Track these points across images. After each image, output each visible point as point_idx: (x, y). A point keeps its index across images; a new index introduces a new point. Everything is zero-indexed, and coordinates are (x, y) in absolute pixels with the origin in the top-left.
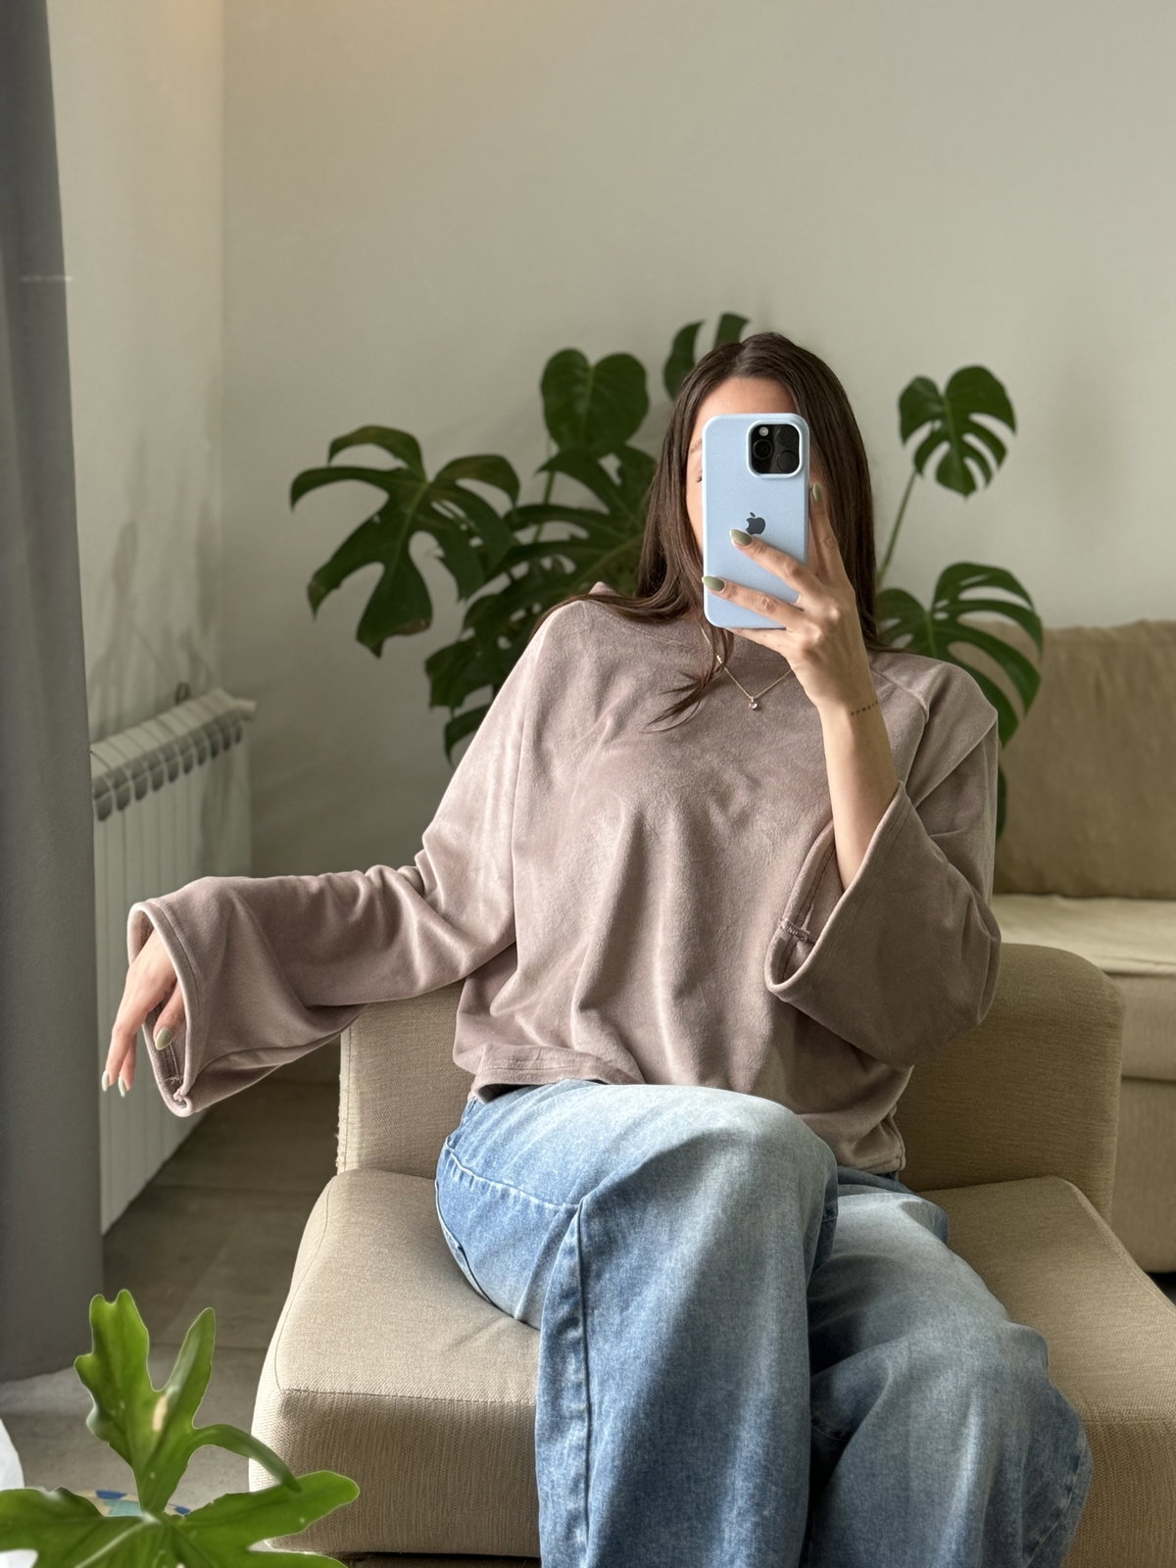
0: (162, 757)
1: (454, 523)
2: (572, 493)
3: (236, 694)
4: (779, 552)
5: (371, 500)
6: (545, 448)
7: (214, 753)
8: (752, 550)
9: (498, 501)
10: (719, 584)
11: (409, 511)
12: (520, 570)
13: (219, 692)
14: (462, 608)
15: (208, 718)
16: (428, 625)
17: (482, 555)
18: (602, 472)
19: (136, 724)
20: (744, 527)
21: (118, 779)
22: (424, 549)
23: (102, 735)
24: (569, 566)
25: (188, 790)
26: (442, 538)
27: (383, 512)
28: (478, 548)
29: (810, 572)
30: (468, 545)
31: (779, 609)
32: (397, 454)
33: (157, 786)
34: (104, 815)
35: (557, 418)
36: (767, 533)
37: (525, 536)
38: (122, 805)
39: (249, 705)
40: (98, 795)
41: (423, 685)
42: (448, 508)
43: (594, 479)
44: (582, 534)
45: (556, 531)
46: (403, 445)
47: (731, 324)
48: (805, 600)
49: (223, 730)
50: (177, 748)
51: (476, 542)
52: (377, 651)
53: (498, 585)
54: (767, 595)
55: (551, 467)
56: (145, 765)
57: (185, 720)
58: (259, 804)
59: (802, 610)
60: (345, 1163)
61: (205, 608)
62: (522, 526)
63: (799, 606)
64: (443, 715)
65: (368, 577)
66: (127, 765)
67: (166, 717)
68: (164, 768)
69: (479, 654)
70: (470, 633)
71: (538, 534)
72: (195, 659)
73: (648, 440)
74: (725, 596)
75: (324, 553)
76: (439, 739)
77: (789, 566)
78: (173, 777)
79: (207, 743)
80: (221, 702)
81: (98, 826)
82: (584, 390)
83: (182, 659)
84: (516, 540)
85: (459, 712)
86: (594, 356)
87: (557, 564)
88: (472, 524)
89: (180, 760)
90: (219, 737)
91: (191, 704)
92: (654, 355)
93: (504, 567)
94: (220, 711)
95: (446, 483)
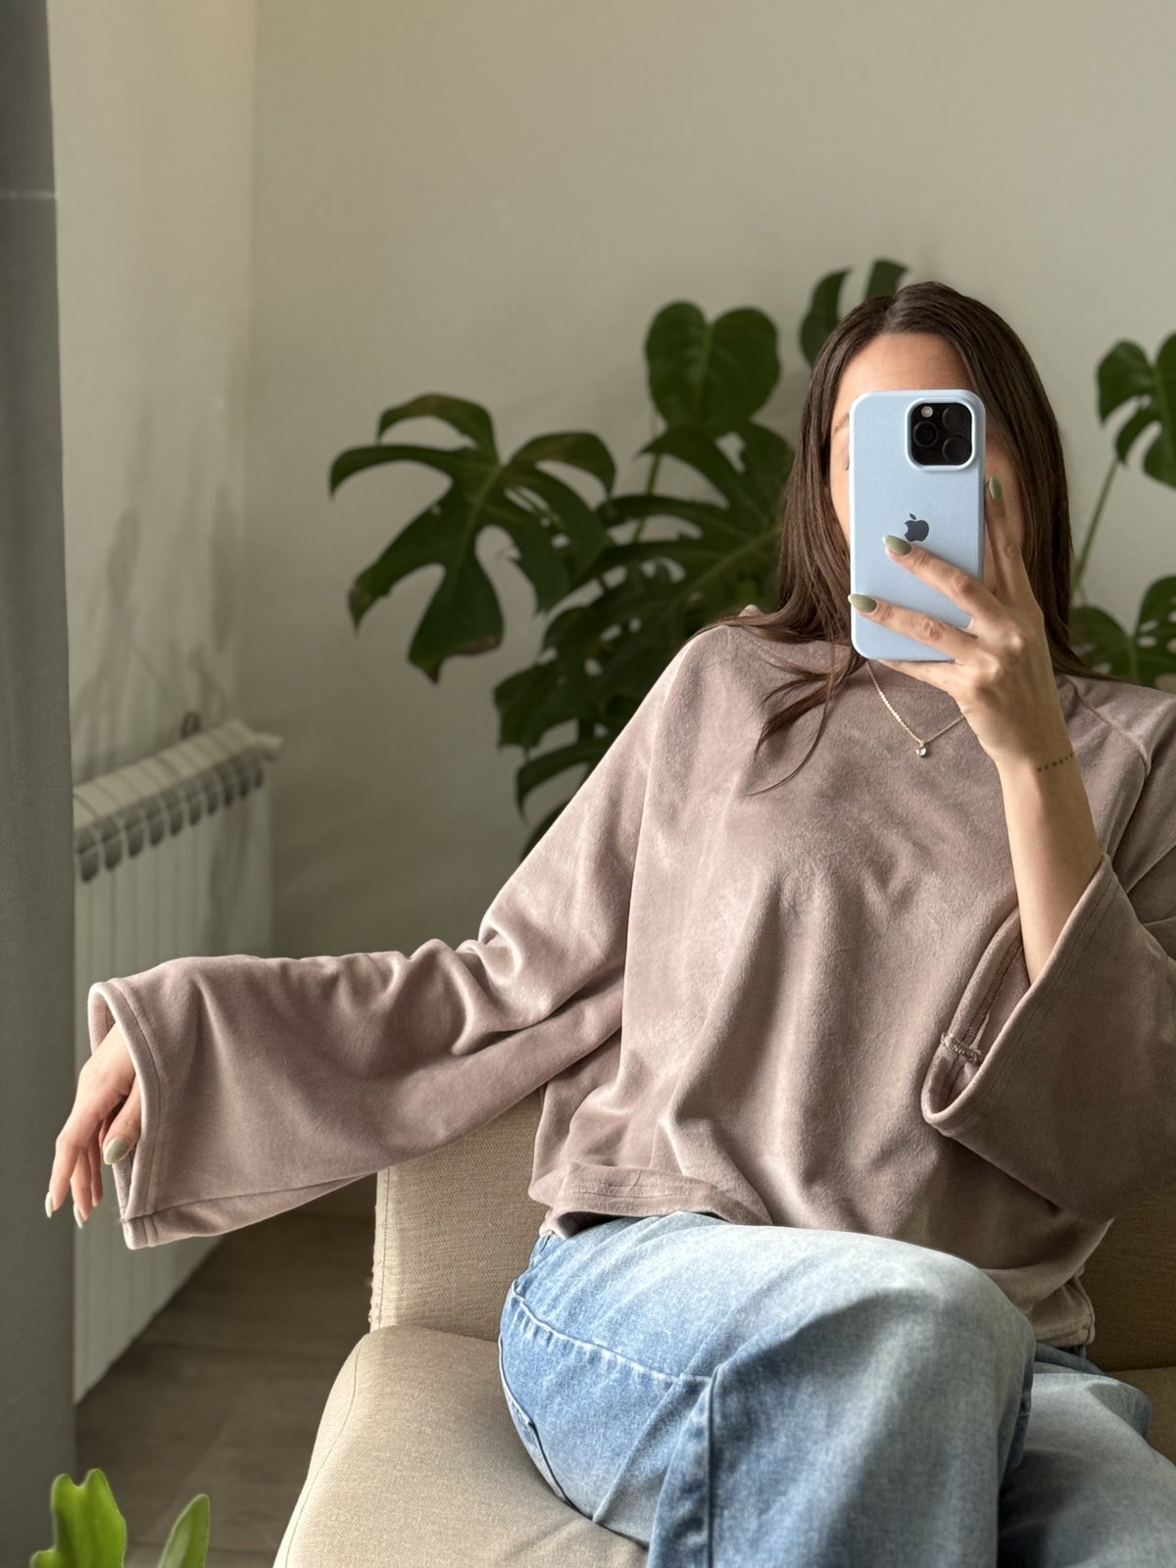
0: (162, 804)
1: (533, 516)
2: (683, 481)
3: (257, 727)
4: (946, 564)
5: (429, 487)
6: (650, 424)
7: (228, 800)
8: (911, 561)
9: (589, 489)
10: (870, 604)
11: (477, 500)
12: (615, 576)
13: (237, 725)
14: (541, 623)
15: (220, 756)
16: (497, 643)
17: (568, 558)
18: (720, 457)
19: (132, 761)
20: (901, 532)
21: (109, 833)
22: (494, 548)
23: (89, 776)
24: (676, 572)
25: (196, 844)
26: (519, 537)
27: (444, 502)
28: (563, 549)
29: (985, 589)
30: (551, 548)
31: (945, 636)
32: (463, 429)
33: (156, 839)
34: (89, 875)
35: (665, 388)
36: (930, 541)
37: (622, 534)
38: (112, 862)
39: (273, 741)
40: (82, 850)
41: (490, 719)
42: (526, 498)
43: (710, 464)
44: (693, 532)
45: (660, 528)
46: (473, 418)
47: (886, 273)
48: (979, 625)
49: (240, 771)
50: (181, 794)
51: (560, 541)
52: (434, 675)
53: (586, 595)
54: (931, 617)
55: (657, 448)
56: (142, 813)
57: (192, 759)
58: (284, 866)
59: (974, 637)
60: (380, 1318)
61: (222, 618)
62: (618, 521)
63: (972, 633)
64: (515, 757)
65: (425, 582)
66: (119, 814)
67: (170, 755)
68: (165, 817)
69: (562, 681)
70: (550, 655)
71: (638, 531)
72: (207, 685)
73: (780, 416)
74: (878, 618)
75: (370, 552)
76: (510, 786)
77: (958, 580)
78: (176, 829)
79: (219, 788)
80: (237, 736)
81: (81, 889)
82: (700, 354)
83: (191, 683)
84: (610, 539)
85: (535, 753)
86: (713, 310)
87: (663, 572)
88: (556, 518)
89: (185, 808)
90: (235, 780)
91: (201, 740)
92: (788, 312)
93: (596, 571)
94: (235, 748)
95: (525, 466)
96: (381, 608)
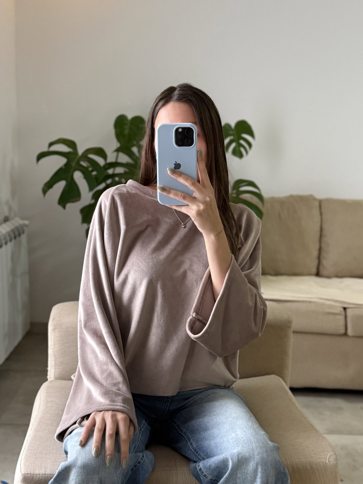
1: (86, 168)
2: (124, 158)
3: (22, 219)
4: (187, 177)
5: (61, 161)
6: (115, 144)
7: (15, 238)
8: (176, 176)
9: (101, 161)
10: (164, 189)
11: (74, 164)
12: (109, 181)
13: (18, 219)
14: (91, 194)
15: (13, 227)
16: (80, 200)
18: (132, 152)
20: (173, 167)
24: (124, 180)
25: (6, 250)
26: (84, 173)
27: (66, 165)
28: (95, 175)
31: (187, 198)
32: (69, 147)
35: (119, 135)
39: (27, 222)
41: (79, 217)
42: (85, 163)
43: (130, 154)
45: (119, 170)
46: (71, 144)
48: (197, 194)
49: (18, 230)
52: (64, 207)
53: (102, 186)
54: (182, 193)
55: (118, 150)
63: (194, 197)
64: (86, 226)
70: (93, 201)
71: (114, 171)
72: (10, 208)
75: (47, 178)
78: (1, 247)
79: (12, 235)
80: (18, 222)
82: (127, 127)
83: (6, 208)
86: (130, 116)
87: (120, 180)
88: (93, 168)
89: (3, 241)
90: (17, 233)
91: (9, 223)
93: (103, 182)
94: (17, 225)
95: (85, 156)
96: (51, 191)
